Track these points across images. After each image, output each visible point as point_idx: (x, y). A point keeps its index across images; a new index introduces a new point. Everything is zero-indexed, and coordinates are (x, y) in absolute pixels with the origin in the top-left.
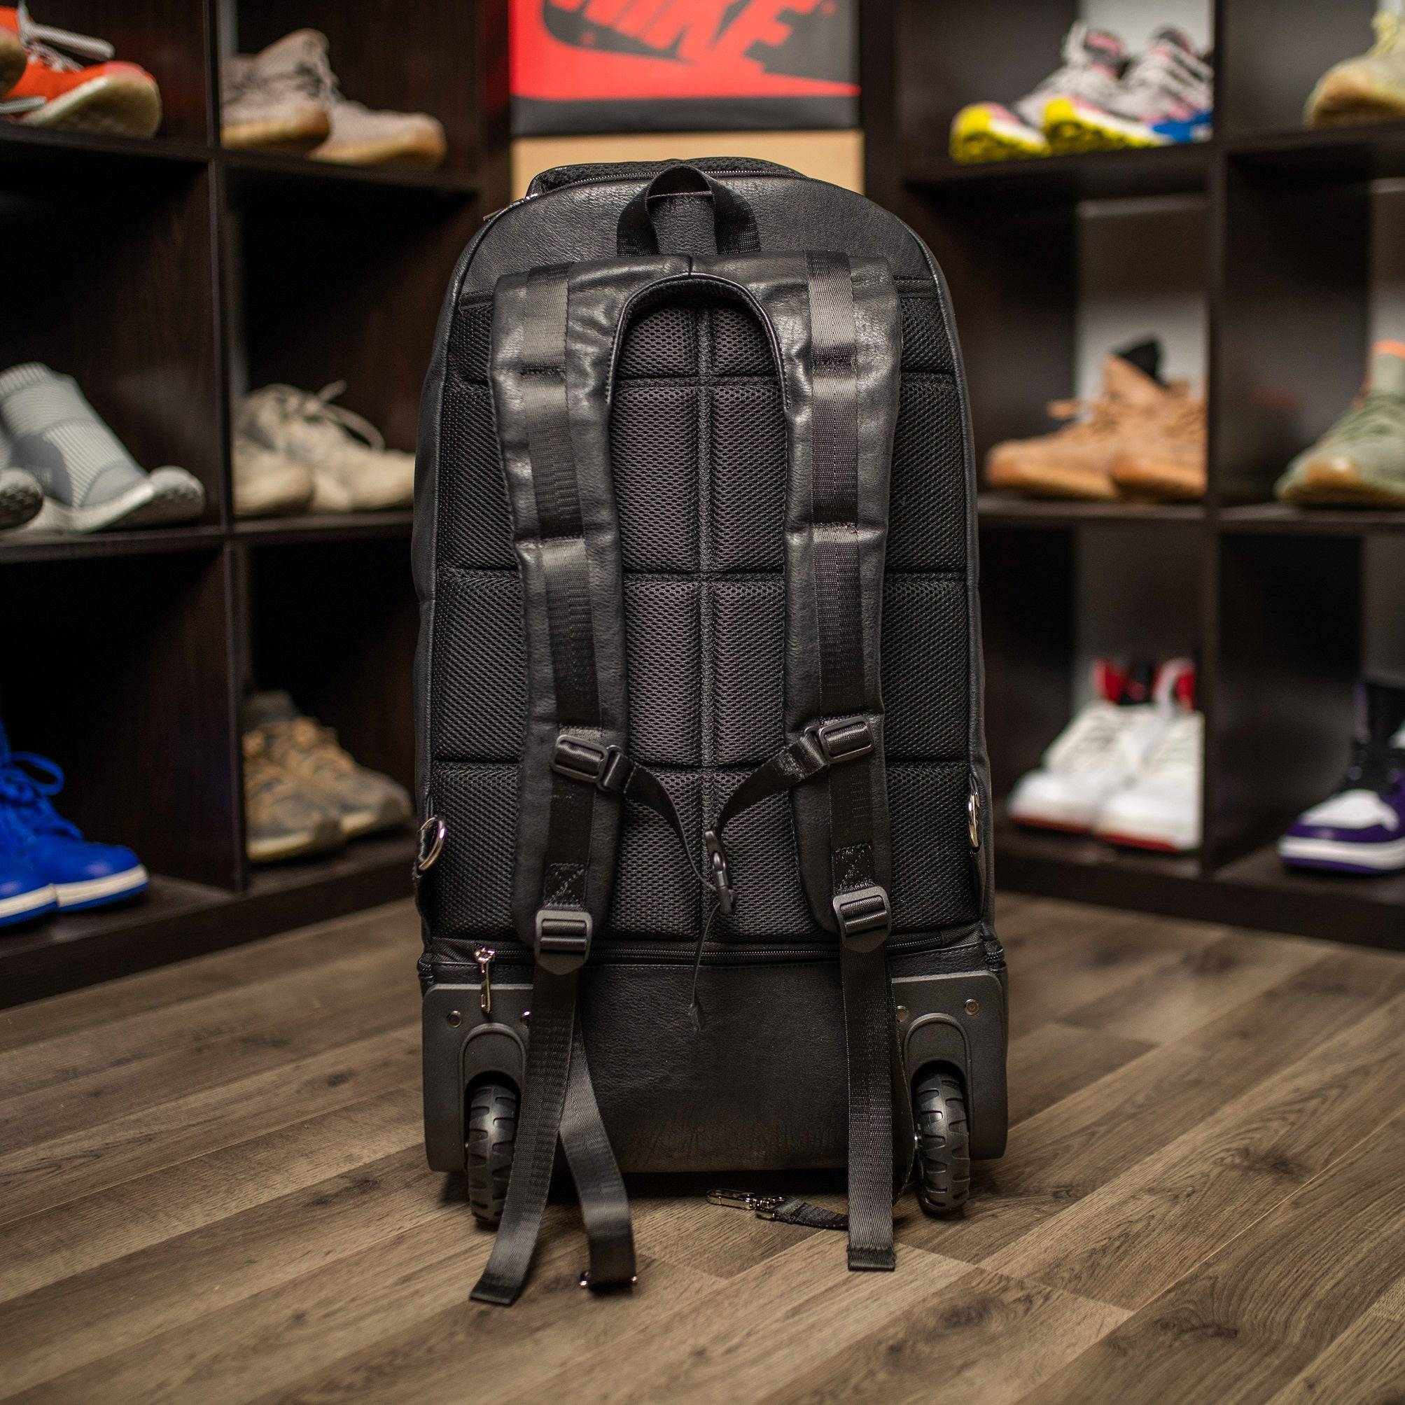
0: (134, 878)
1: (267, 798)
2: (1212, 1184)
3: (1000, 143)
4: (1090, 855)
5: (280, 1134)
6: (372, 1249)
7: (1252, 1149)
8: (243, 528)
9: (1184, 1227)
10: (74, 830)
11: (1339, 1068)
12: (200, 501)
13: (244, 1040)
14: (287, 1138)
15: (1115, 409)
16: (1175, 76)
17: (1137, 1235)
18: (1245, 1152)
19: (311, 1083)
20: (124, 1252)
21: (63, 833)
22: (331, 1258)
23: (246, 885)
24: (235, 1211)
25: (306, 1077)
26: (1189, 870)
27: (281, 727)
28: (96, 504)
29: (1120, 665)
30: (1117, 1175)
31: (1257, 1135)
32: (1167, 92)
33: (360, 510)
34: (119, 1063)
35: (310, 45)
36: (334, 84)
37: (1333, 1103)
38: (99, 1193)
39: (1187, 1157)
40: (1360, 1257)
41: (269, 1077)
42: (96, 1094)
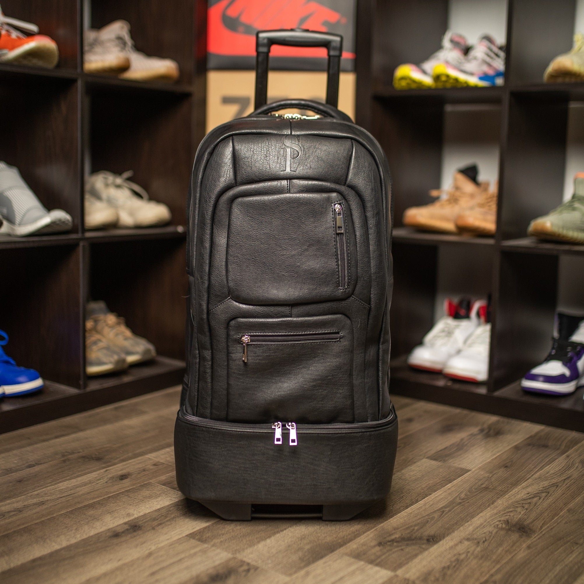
0: (38, 383)
1: (95, 348)
2: (493, 537)
3: (414, 81)
4: (441, 383)
5: (99, 503)
6: (138, 559)
7: (510, 521)
8: (88, 235)
9: (482, 557)
10: (13, 362)
11: (546, 483)
12: (70, 224)
13: (83, 457)
14: (102, 504)
15: (458, 194)
16: (488, 55)
17: (462, 560)
18: (507, 522)
19: (112, 478)
20: (31, 558)
21: (7, 362)
22: (120, 563)
23: (85, 386)
24: (79, 539)
25: (110, 476)
26: (483, 391)
27: (101, 317)
28: (26, 224)
29: (456, 300)
30: (453, 531)
31: (512, 514)
32: (485, 62)
33: (138, 227)
34: (30, 466)
35: (122, 28)
36: (132, 45)
37: (544, 499)
38: (20, 529)
39: (483, 524)
40: (556, 573)
41: (94, 475)
42: (20, 481)
